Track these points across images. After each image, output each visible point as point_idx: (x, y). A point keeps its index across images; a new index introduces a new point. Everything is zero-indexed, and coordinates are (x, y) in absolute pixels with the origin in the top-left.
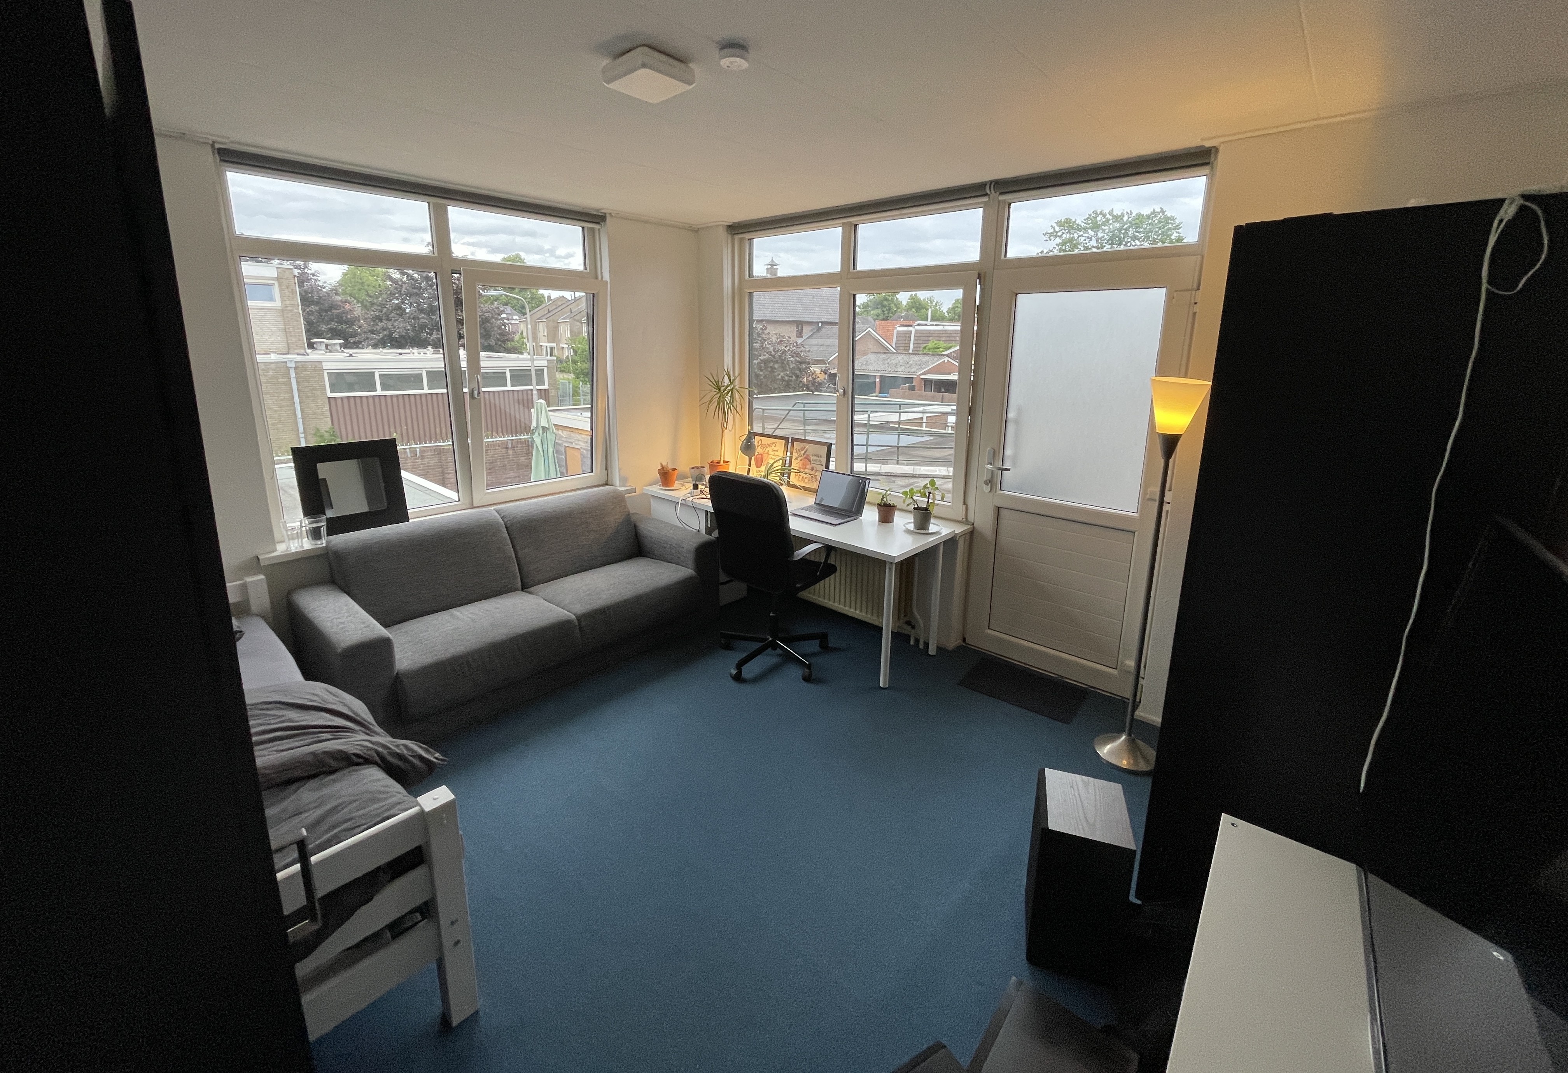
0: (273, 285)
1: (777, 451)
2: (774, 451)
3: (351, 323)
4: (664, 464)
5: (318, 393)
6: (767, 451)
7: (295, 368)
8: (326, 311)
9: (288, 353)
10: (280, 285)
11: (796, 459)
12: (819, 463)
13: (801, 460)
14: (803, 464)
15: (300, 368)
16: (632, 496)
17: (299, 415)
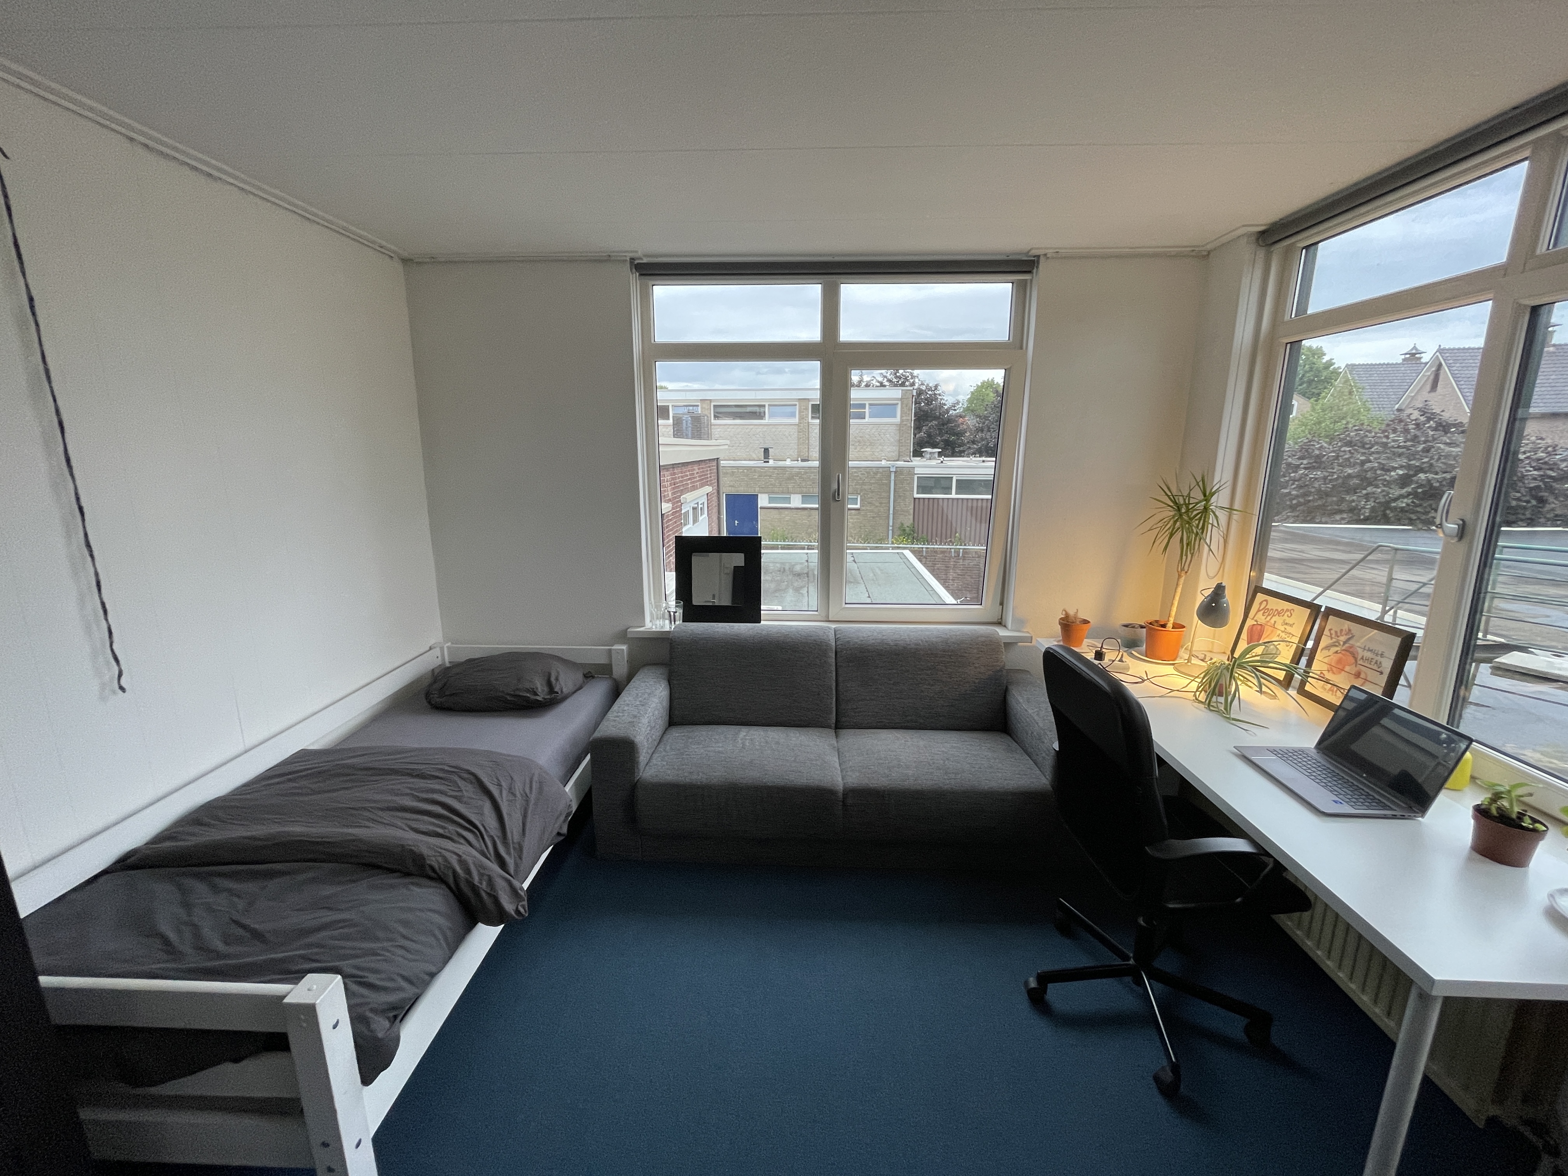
0: (897, 404)
1: (1291, 625)
2: (1286, 624)
3: (960, 434)
4: (1071, 612)
5: (908, 493)
6: (1272, 621)
7: (895, 472)
8: (943, 425)
9: (898, 460)
10: (902, 404)
11: (1327, 648)
12: (1375, 667)
13: (1336, 652)
14: (1339, 661)
15: (899, 471)
16: (1025, 647)
17: (891, 512)
